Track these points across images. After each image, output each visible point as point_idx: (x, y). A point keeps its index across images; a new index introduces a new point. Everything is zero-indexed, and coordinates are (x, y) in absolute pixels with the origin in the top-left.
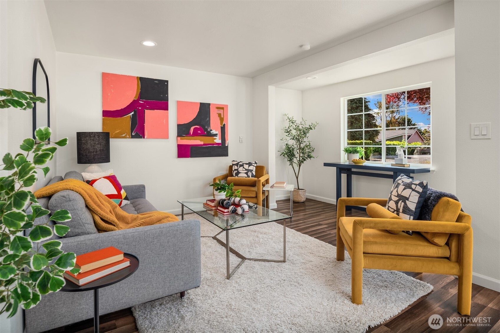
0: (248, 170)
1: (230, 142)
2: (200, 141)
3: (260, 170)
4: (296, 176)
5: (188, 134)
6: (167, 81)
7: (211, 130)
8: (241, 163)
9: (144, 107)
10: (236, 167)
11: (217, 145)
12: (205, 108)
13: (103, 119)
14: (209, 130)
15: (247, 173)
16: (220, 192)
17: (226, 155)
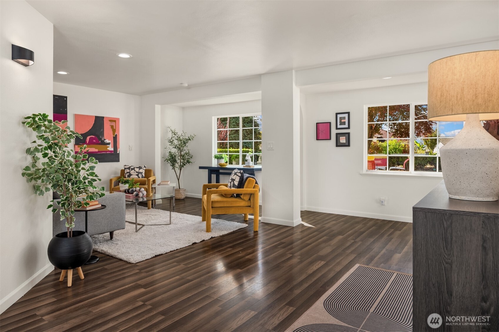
0: (139, 173)
1: (122, 150)
3: (148, 173)
4: (178, 178)
5: (84, 142)
6: (66, 97)
7: (105, 140)
8: (132, 167)
10: (128, 171)
11: (110, 152)
12: (99, 121)
14: (103, 139)
15: (137, 175)
16: (124, 184)
17: (118, 160)
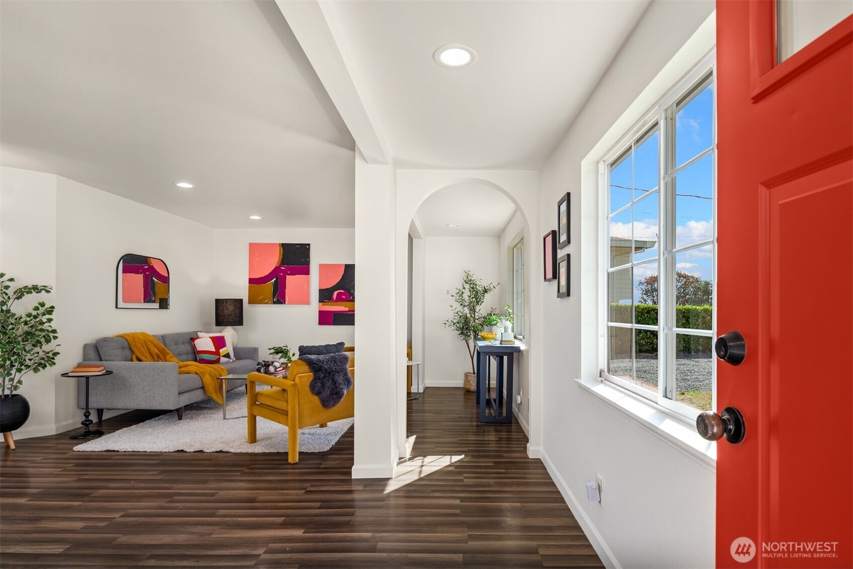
2: (344, 307)
4: (471, 356)
5: (330, 299)
6: (309, 245)
9: (286, 273)
13: (249, 286)
